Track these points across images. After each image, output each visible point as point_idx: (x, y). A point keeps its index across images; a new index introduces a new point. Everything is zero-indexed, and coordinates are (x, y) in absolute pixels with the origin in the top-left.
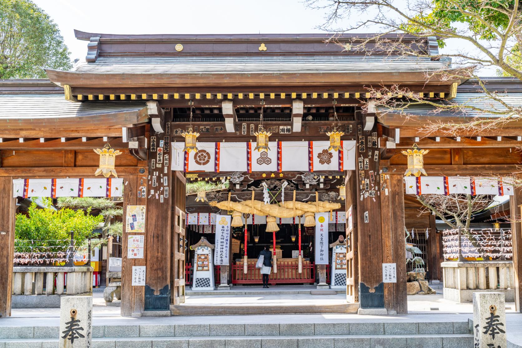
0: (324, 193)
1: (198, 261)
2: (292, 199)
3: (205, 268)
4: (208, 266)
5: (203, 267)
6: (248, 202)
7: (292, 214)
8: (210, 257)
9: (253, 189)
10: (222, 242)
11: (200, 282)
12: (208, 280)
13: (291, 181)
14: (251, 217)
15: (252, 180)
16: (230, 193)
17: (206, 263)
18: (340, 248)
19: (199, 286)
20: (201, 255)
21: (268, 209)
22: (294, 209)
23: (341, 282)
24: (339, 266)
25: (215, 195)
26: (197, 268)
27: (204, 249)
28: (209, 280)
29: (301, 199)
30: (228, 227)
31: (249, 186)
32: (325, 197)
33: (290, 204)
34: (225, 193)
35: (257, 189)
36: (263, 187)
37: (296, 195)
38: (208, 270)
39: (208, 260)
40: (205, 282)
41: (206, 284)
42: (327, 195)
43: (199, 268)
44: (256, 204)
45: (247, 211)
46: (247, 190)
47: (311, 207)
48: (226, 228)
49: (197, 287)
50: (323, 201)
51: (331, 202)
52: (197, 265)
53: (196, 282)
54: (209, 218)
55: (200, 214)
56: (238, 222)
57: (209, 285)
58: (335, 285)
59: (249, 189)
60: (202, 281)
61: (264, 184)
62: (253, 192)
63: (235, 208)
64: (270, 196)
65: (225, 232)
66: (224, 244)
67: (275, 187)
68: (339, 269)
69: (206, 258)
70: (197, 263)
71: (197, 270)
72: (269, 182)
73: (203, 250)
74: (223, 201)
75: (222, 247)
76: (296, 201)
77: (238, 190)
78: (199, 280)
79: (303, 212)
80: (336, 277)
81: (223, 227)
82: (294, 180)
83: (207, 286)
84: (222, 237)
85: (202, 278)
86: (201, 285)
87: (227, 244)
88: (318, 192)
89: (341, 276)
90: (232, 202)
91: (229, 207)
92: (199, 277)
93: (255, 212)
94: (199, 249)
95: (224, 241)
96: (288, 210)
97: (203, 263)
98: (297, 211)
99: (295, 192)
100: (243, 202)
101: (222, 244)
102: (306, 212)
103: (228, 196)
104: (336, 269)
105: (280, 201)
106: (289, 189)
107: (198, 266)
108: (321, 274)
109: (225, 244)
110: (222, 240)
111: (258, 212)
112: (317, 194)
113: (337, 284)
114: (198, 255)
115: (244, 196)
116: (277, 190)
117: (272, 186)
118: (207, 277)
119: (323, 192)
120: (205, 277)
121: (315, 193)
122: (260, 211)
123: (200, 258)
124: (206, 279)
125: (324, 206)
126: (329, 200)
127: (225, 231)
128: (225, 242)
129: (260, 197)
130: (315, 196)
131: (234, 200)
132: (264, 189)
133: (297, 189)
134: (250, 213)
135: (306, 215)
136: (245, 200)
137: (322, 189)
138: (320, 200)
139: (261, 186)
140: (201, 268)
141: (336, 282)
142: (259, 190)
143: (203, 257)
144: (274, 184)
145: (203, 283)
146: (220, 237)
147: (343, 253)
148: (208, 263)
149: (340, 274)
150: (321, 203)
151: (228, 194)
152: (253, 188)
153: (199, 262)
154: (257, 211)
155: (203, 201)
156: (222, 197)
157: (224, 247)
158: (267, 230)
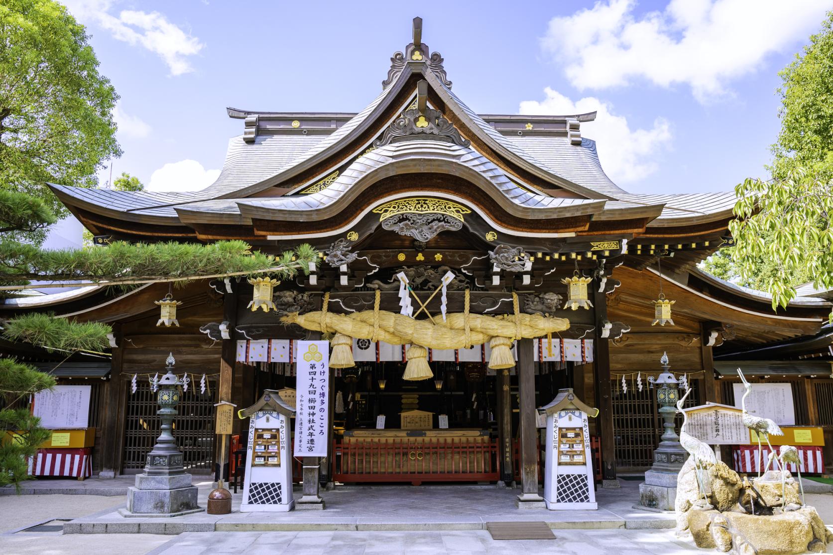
0: (532, 296)
1: (256, 444)
2: (461, 310)
3: (271, 461)
4: (277, 455)
5: (266, 458)
6: (366, 314)
7: (462, 341)
8: (283, 435)
9: (377, 286)
10: (311, 401)
11: (258, 493)
12: (277, 487)
13: (460, 271)
14: (373, 346)
15: (375, 268)
16: (327, 295)
17: (273, 449)
18: (567, 417)
19: (256, 501)
20: (264, 430)
21: (409, 331)
22: (468, 330)
23: (572, 493)
24: (566, 459)
25: (294, 298)
26: (253, 460)
27: (271, 418)
28: (280, 488)
29: (480, 310)
30: (323, 365)
31: (369, 279)
32: (534, 304)
33: (459, 320)
34: (316, 295)
35: (387, 286)
36: (399, 281)
37: (471, 301)
38: (279, 465)
39: (279, 442)
40: (270, 493)
41: (273, 498)
42: (537, 299)
43: (258, 461)
44: (383, 320)
45: (364, 333)
46: (365, 288)
47: (503, 327)
48: (318, 369)
49: (251, 503)
50: (531, 314)
51: (547, 315)
52: (254, 452)
53: (251, 491)
54: (290, 348)
55: (273, 341)
56: (345, 358)
57: (280, 500)
58: (558, 501)
59: (369, 285)
60: (263, 490)
61: (401, 276)
62: (378, 293)
63: (337, 328)
64: (414, 303)
65: (318, 376)
66: (315, 404)
67: (426, 282)
68: (566, 464)
69: (274, 437)
70: (254, 449)
71: (253, 465)
72: (412, 271)
73: (268, 420)
74: (311, 311)
75: (311, 411)
76: (470, 312)
77: (344, 288)
78: (256, 488)
79: (486, 338)
80: (559, 482)
81: (313, 367)
82: (465, 269)
83: (275, 502)
84: (311, 389)
85: (263, 482)
86: (261, 498)
87: (323, 403)
88: (518, 295)
89: (571, 481)
90: (330, 314)
91: (323, 326)
92: (258, 481)
93: (382, 336)
94: (258, 417)
95: (317, 397)
96: (453, 331)
97: (266, 447)
98: (474, 334)
99: (467, 293)
100: (356, 315)
101: (312, 404)
102: (493, 337)
103: (323, 301)
104: (560, 464)
105: (436, 313)
106: (455, 287)
107: (256, 456)
108: (527, 473)
109: (318, 405)
110: (312, 396)
111: (388, 337)
112: (516, 299)
113: (563, 499)
114: (256, 430)
115: (357, 301)
116: (429, 289)
117: (419, 281)
118: (275, 482)
119: (530, 294)
120: (270, 481)
121: (512, 297)
122: (393, 333)
123: (260, 436)
124: (273, 485)
125: (533, 323)
126: (544, 312)
127: (318, 374)
128: (319, 400)
129: (392, 304)
130: (511, 303)
131: (334, 309)
132: (402, 288)
133: (472, 286)
134: (369, 338)
135: (493, 342)
136: (360, 309)
137: (527, 288)
138: (522, 311)
139: (395, 280)
140: (262, 461)
141: (560, 494)
142: (391, 289)
143: (267, 435)
144: (423, 275)
145: (266, 495)
146: (308, 389)
147: (574, 429)
148: (279, 449)
149: (568, 476)
150: (527, 317)
151: (323, 295)
152: (376, 284)
153: (257, 447)
154: (387, 334)
155: (265, 309)
156: (309, 303)
157: (316, 411)
158: (407, 376)
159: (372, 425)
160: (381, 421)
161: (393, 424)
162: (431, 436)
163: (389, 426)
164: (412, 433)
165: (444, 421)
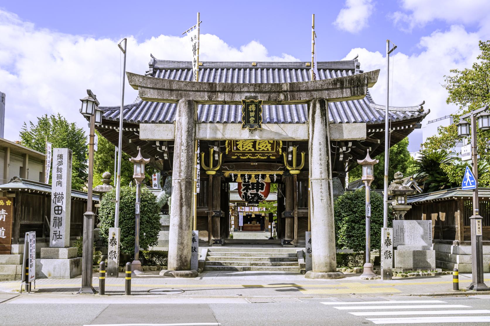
158: (252, 217)
159: (248, 223)
160: (249, 223)
161: (251, 223)
162: (256, 225)
163: (250, 223)
164: (253, 224)
165: (258, 223)
